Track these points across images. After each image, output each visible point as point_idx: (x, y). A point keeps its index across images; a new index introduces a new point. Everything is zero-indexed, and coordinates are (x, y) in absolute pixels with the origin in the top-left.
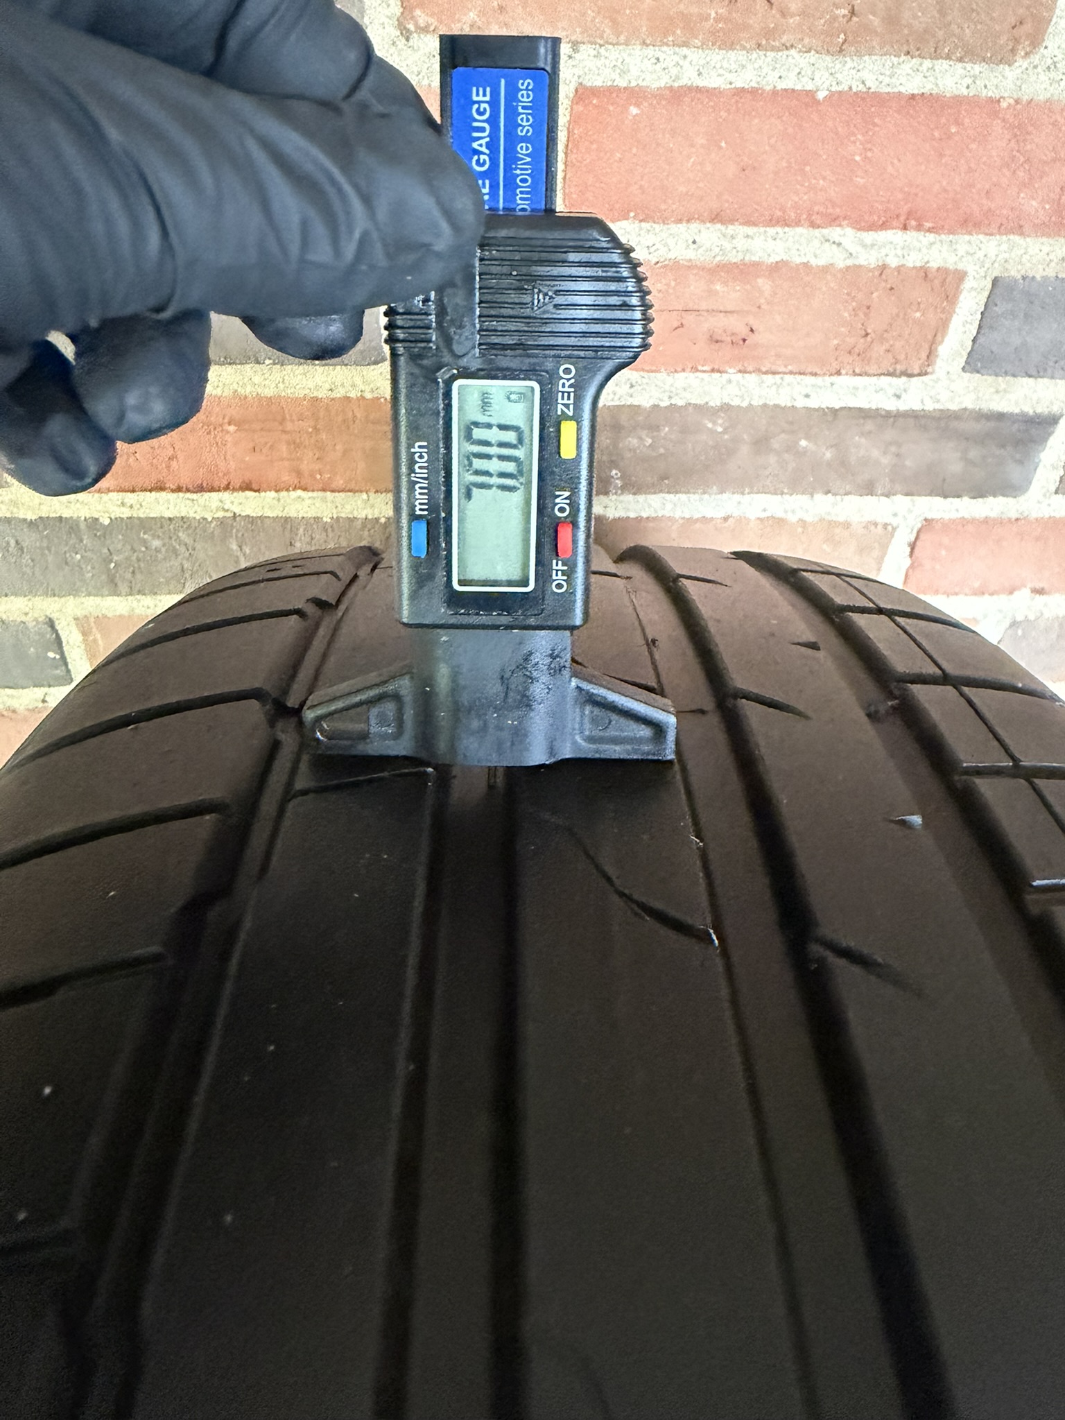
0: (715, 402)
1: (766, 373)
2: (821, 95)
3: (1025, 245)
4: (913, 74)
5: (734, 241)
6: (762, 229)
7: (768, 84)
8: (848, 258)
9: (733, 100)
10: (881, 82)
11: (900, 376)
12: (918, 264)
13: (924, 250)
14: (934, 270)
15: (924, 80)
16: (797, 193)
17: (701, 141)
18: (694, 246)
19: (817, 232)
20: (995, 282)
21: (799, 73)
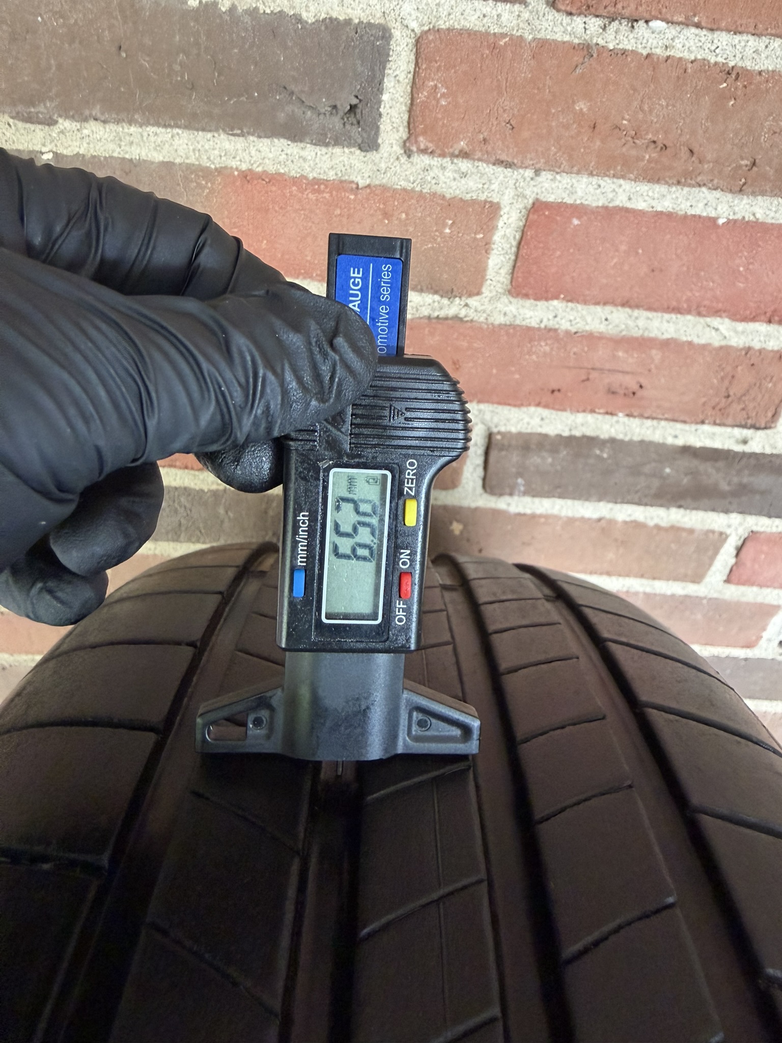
0: (604, 436)
1: (648, 418)
2: (721, 221)
5: (637, 321)
6: (660, 314)
7: (681, 210)
8: (723, 340)
10: (767, 216)
11: (749, 428)
16: (691, 290)
17: (623, 248)
18: (607, 323)
19: (702, 320)
21: (706, 204)
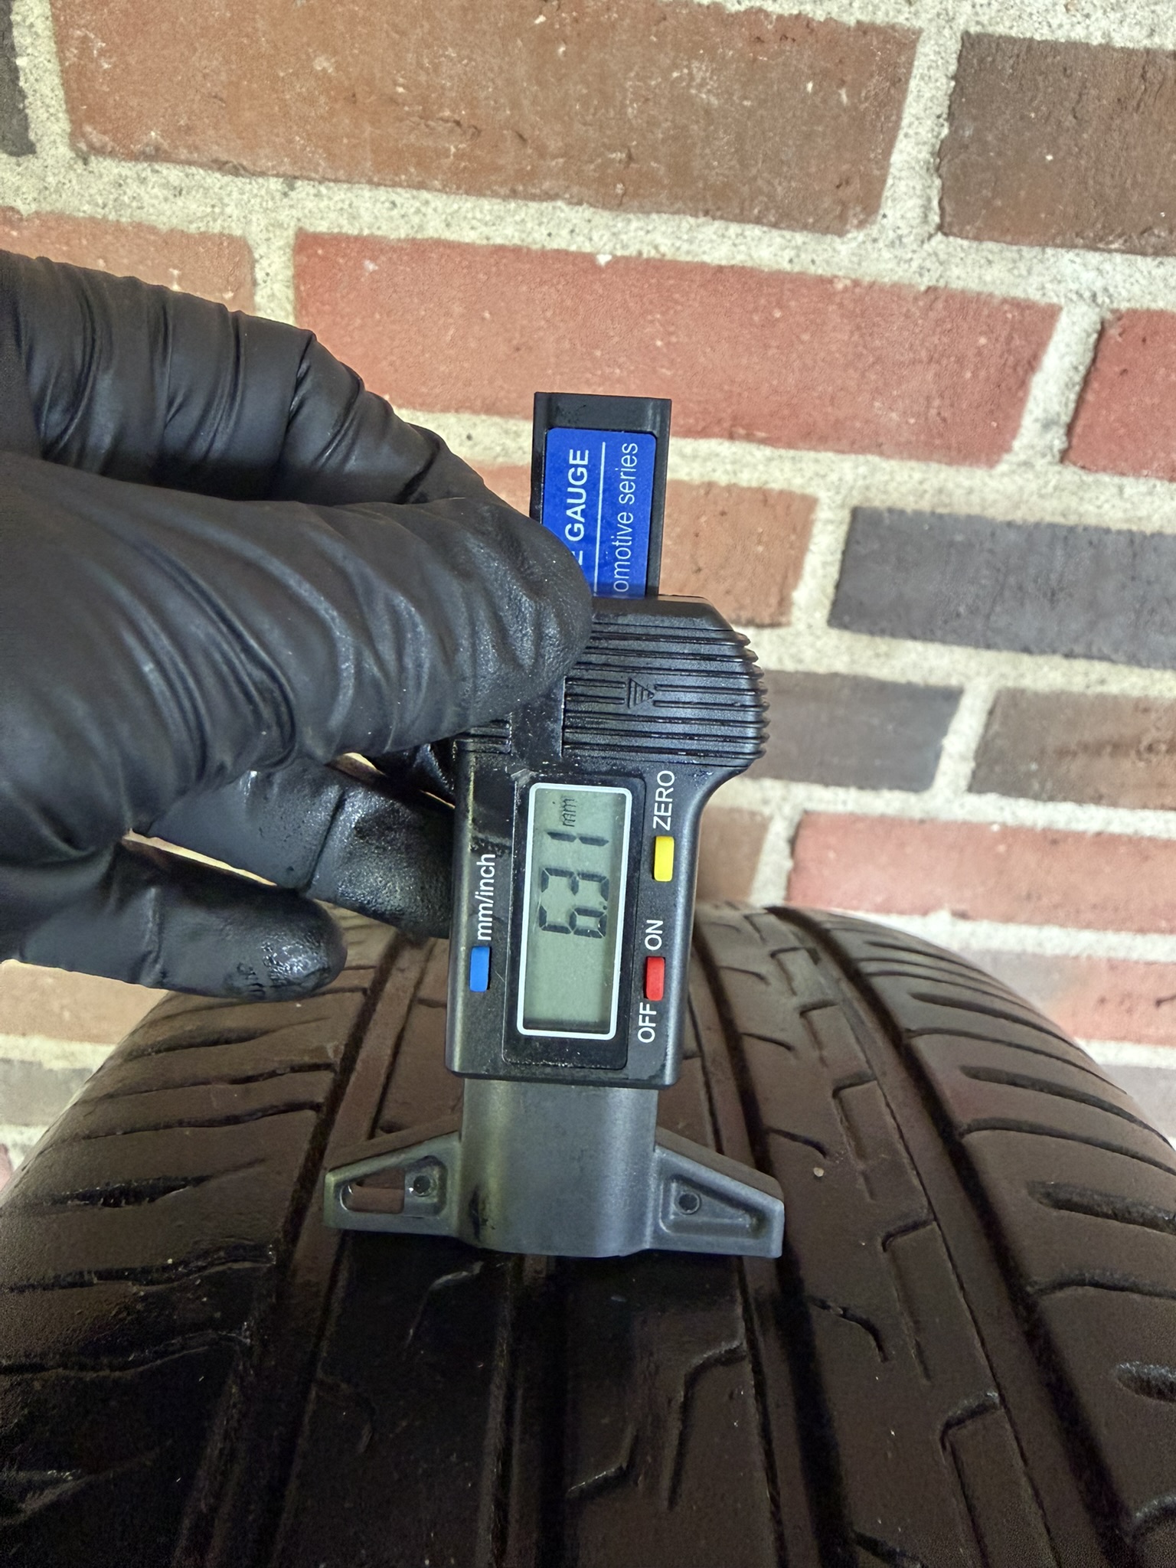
3: (888, 469)
4: (719, 240)
9: (492, 261)
12: (754, 484)
13: (761, 467)
14: (774, 494)
15: (735, 249)
20: (855, 512)
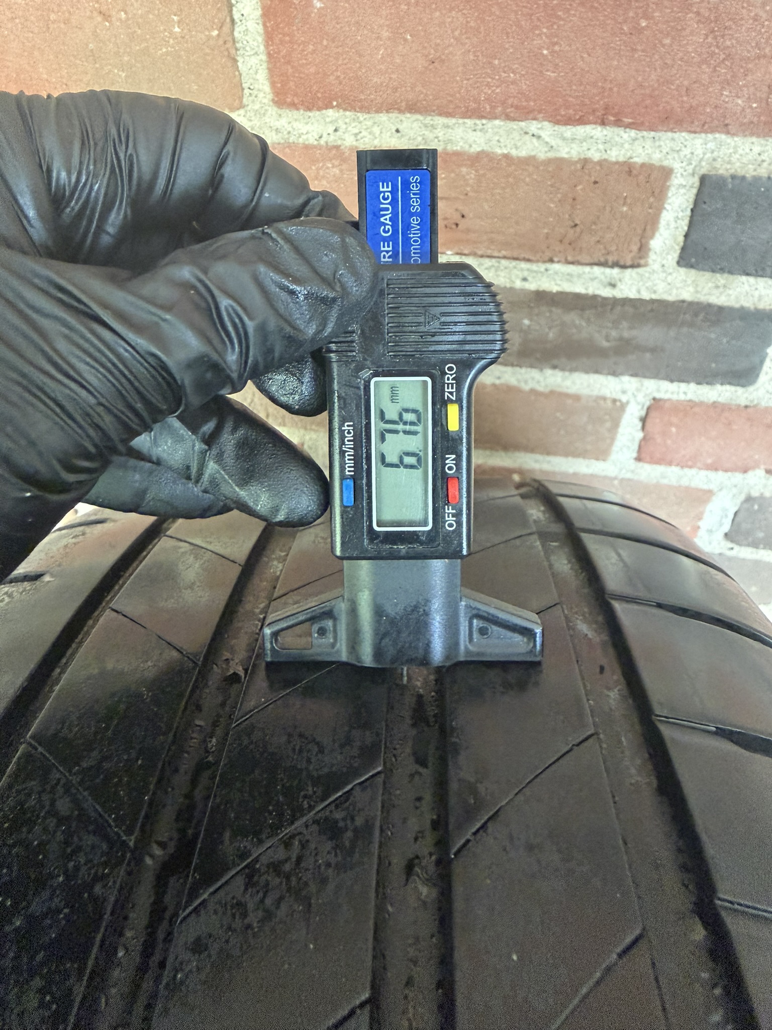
3: (733, 144)
5: (435, 131)
8: (549, 150)
11: (612, 267)
12: (621, 159)
13: (627, 146)
14: (638, 166)
18: (399, 135)
19: (514, 125)
20: (703, 179)
